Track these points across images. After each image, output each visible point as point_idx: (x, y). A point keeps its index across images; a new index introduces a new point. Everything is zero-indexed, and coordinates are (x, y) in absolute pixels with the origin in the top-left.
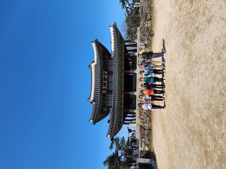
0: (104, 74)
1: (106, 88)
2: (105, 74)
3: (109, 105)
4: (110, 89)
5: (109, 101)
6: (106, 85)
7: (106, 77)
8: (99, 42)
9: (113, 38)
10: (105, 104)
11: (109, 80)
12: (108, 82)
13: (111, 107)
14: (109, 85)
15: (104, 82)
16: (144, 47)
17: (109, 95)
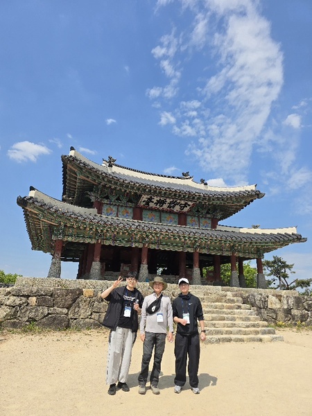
0: (186, 203)
1: (151, 205)
2: (186, 205)
3: (105, 208)
4: (145, 214)
5: (114, 209)
6: (158, 206)
7: (177, 208)
8: (252, 201)
9: (268, 232)
10: (107, 198)
11: (167, 216)
12: (163, 211)
13: (100, 212)
14: (154, 213)
15: (168, 201)
16: (286, 307)
17: (130, 211)
